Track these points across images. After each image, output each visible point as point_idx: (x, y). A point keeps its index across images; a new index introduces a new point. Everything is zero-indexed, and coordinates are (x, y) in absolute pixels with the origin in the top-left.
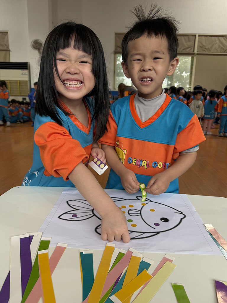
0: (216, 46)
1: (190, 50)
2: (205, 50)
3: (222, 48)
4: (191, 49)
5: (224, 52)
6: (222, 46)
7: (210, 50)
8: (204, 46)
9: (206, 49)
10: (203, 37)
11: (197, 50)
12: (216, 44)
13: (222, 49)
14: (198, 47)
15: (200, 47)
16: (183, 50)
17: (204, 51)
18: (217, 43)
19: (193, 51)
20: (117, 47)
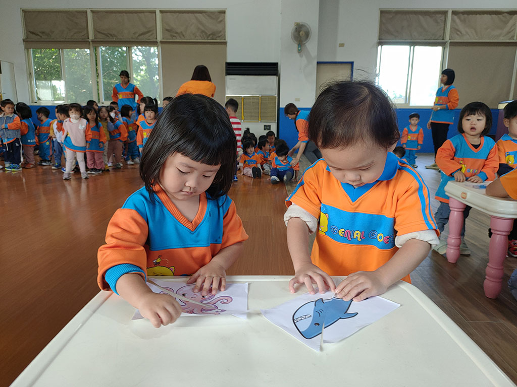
0: (193, 28)
2: (175, 35)
3: (203, 32)
4: (153, 34)
6: (202, 28)
7: (183, 36)
9: (176, 33)
10: (168, 14)
15: (167, 30)
16: (140, 35)
17: (174, 38)
18: (193, 23)
20: (29, 33)
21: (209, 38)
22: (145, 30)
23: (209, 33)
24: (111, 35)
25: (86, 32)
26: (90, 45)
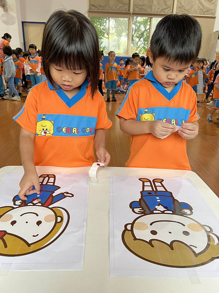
0: (196, 7)
1: (168, 11)
2: (184, 11)
3: (202, 9)
4: (170, 10)
5: (204, 14)
6: (201, 7)
8: (183, 6)
9: (185, 9)
11: (176, 11)
12: (195, 4)
13: (202, 11)
14: (177, 7)
15: (179, 7)
16: (162, 10)
18: (197, 3)
19: (172, 12)
20: (91, 6)
21: (205, 14)
22: (166, 7)
23: (205, 11)
24: (144, 9)
25: (128, 7)
26: (130, 15)
